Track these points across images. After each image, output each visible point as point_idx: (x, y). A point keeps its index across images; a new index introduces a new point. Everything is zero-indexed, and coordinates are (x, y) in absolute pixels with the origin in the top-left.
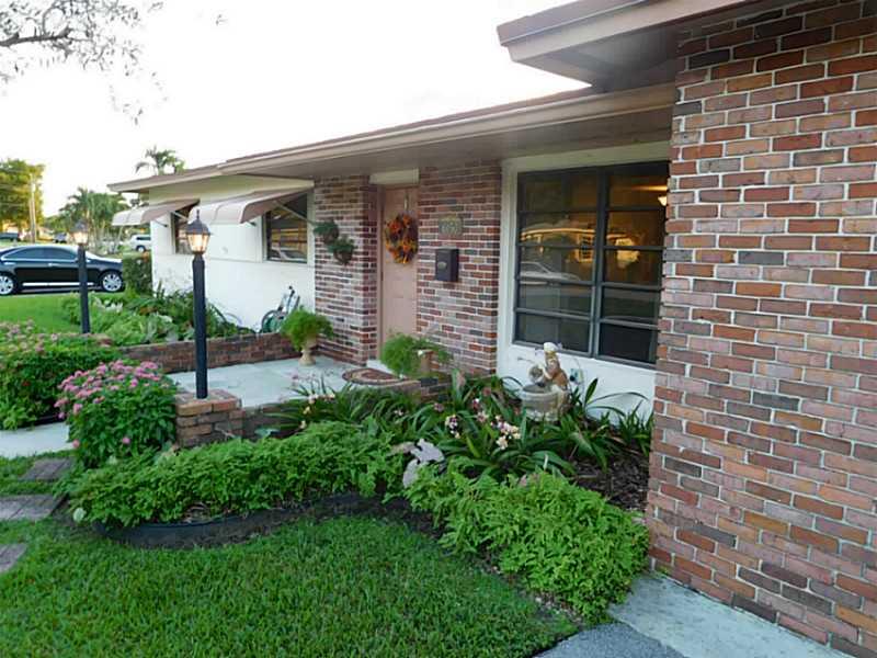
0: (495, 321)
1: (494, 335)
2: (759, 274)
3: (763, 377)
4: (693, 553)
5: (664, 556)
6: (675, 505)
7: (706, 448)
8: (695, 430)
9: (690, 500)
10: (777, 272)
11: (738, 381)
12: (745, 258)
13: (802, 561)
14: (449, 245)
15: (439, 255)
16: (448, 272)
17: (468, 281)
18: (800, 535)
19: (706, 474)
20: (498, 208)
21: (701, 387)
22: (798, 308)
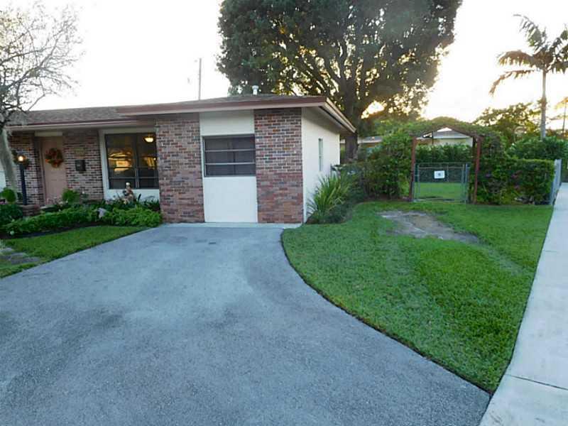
0: (102, 183)
1: (102, 187)
2: (175, 158)
3: (178, 178)
4: (171, 216)
5: (165, 219)
6: (166, 207)
7: (171, 193)
8: (168, 191)
9: (169, 205)
10: (179, 157)
11: (174, 179)
12: (173, 156)
13: (189, 209)
14: (80, 158)
15: (77, 162)
16: (81, 168)
17: (89, 170)
18: (188, 205)
19: (171, 199)
20: (99, 146)
21: (168, 181)
22: (182, 164)
